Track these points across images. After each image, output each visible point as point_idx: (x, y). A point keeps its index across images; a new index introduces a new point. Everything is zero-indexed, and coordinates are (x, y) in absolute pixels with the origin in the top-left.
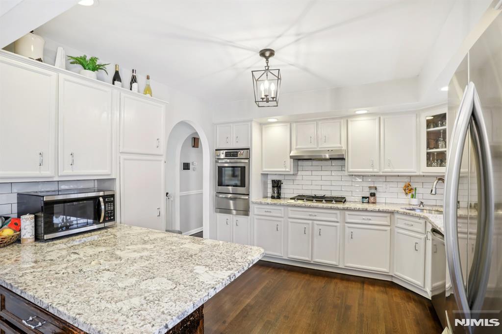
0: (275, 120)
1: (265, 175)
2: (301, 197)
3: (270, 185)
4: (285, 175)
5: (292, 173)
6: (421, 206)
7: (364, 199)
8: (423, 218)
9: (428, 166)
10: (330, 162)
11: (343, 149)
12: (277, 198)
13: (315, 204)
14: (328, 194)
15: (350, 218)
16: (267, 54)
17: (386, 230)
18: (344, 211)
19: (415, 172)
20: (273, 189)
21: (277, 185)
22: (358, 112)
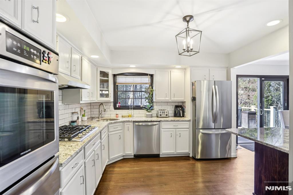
16: (188, 19)
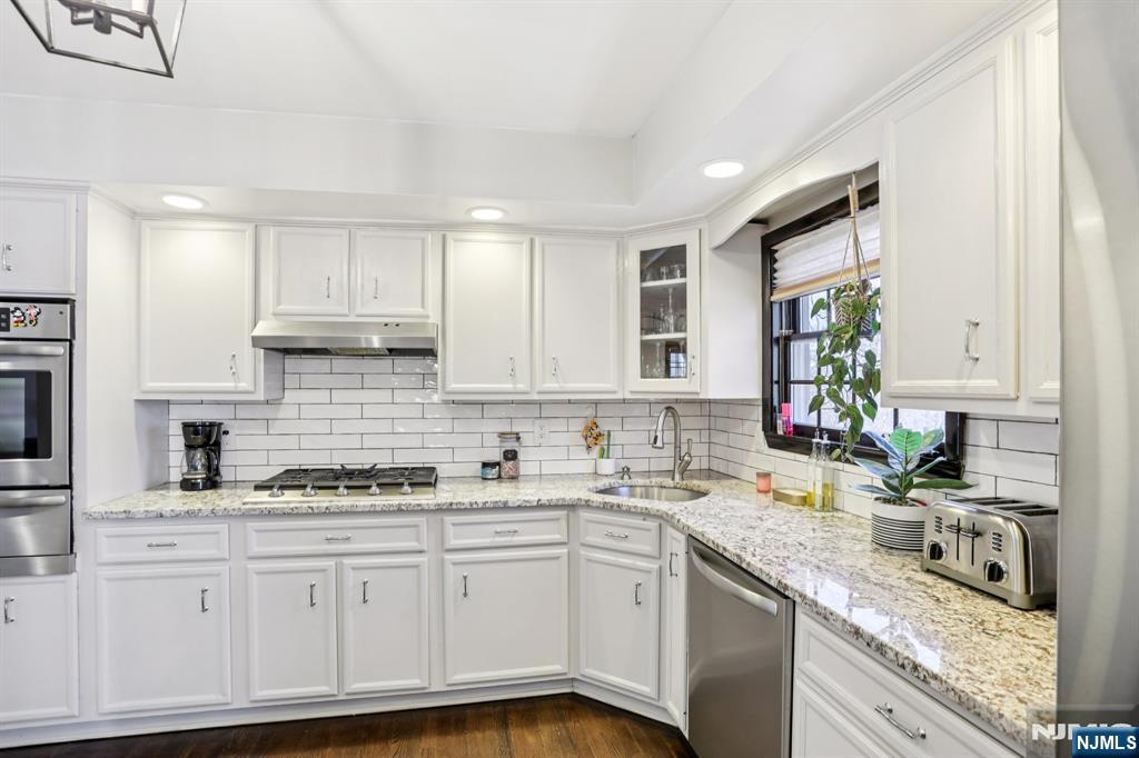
0: (194, 205)
1: (154, 406)
2: (293, 479)
3: (177, 442)
4: (236, 403)
5: (260, 396)
6: (626, 477)
7: (488, 470)
8: (655, 516)
9: (643, 376)
10: (386, 363)
11: (430, 321)
12: (205, 488)
13: (345, 500)
14: (383, 461)
15: (458, 534)
17: (558, 558)
18: (438, 516)
19: (614, 392)
20: (187, 455)
21: (205, 439)
22: (479, 215)
